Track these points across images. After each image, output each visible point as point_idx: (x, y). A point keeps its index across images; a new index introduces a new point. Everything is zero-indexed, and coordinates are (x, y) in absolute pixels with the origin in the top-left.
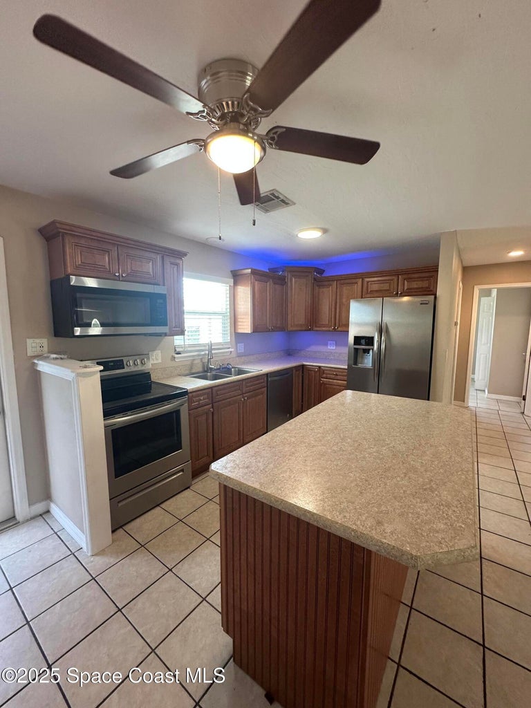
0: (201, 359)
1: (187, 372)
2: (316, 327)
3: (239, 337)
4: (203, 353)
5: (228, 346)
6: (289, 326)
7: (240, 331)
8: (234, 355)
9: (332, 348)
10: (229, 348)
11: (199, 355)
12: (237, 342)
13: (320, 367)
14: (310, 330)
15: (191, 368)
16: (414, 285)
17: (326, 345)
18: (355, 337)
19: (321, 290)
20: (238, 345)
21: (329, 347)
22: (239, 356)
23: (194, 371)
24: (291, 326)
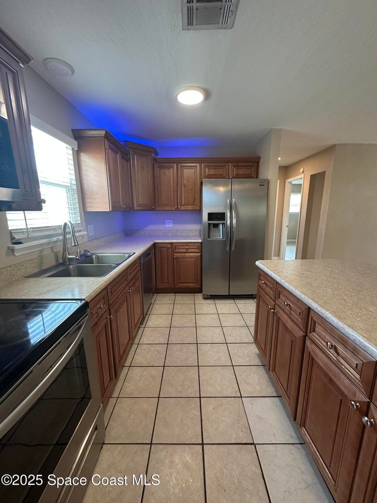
0: (52, 248)
1: (36, 270)
2: (159, 206)
3: (89, 217)
4: (55, 239)
5: (80, 229)
6: (135, 206)
7: (89, 209)
8: (86, 239)
9: (169, 226)
10: (80, 231)
11: (49, 243)
12: (87, 223)
13: (171, 243)
14: (153, 210)
15: (41, 263)
16: (241, 172)
17: (165, 223)
18: (209, 214)
19: (162, 171)
20: (88, 226)
21: (167, 226)
22: (91, 240)
23: (45, 267)
24: (137, 206)
